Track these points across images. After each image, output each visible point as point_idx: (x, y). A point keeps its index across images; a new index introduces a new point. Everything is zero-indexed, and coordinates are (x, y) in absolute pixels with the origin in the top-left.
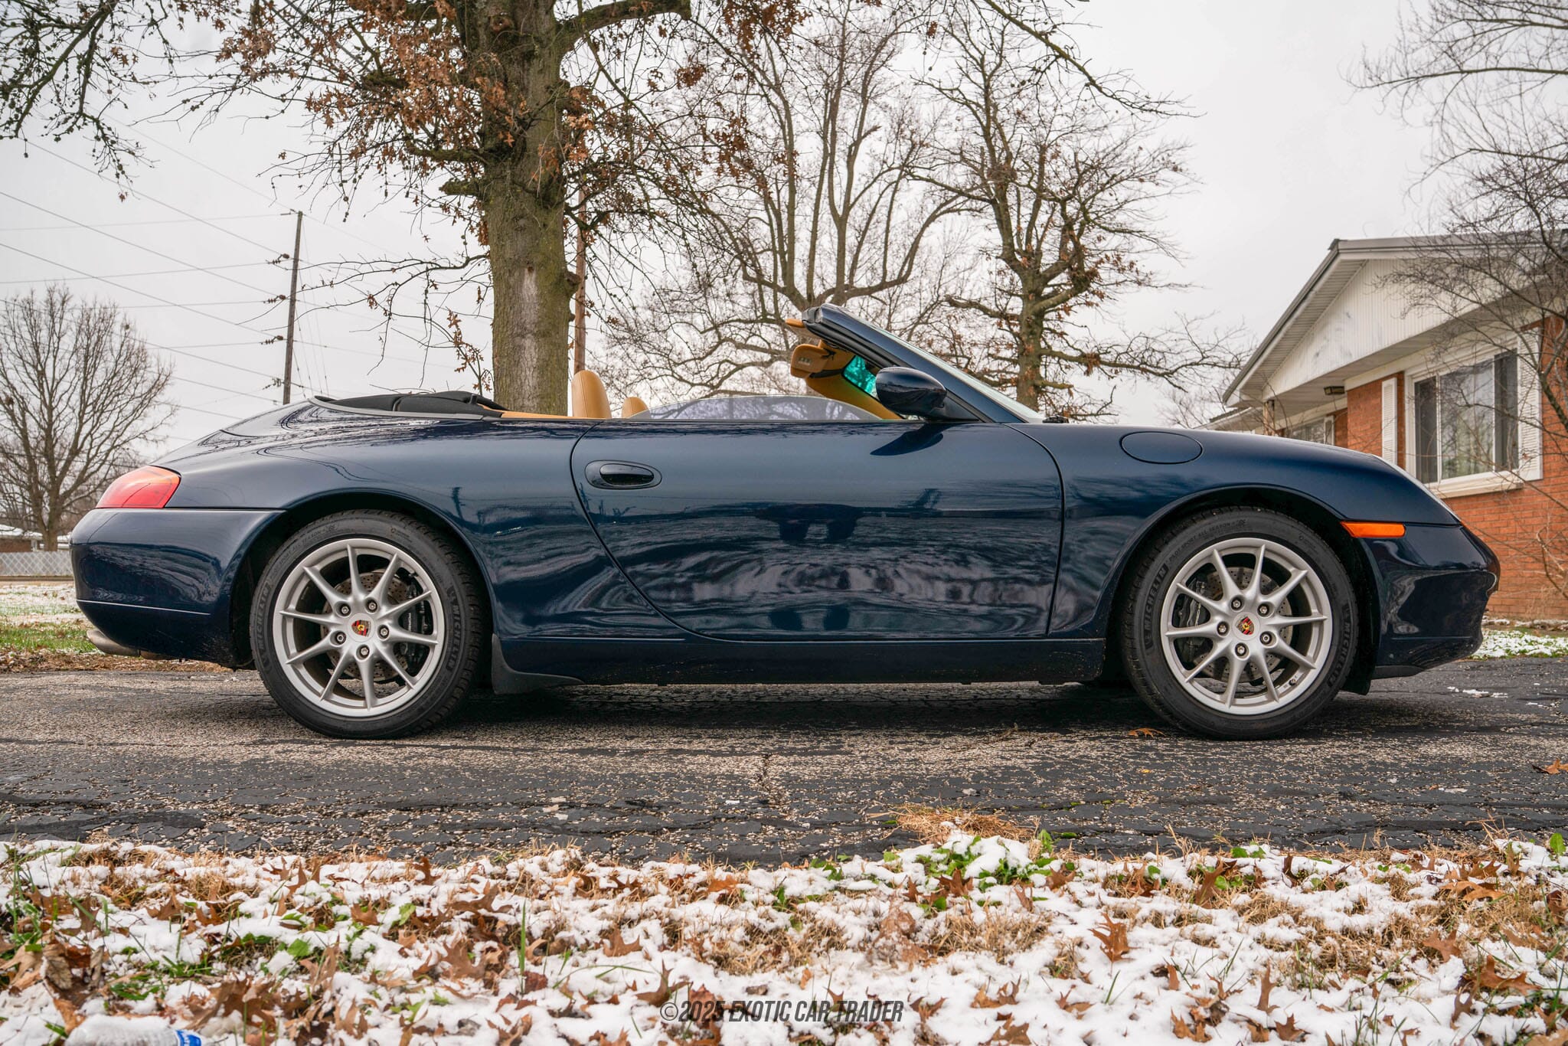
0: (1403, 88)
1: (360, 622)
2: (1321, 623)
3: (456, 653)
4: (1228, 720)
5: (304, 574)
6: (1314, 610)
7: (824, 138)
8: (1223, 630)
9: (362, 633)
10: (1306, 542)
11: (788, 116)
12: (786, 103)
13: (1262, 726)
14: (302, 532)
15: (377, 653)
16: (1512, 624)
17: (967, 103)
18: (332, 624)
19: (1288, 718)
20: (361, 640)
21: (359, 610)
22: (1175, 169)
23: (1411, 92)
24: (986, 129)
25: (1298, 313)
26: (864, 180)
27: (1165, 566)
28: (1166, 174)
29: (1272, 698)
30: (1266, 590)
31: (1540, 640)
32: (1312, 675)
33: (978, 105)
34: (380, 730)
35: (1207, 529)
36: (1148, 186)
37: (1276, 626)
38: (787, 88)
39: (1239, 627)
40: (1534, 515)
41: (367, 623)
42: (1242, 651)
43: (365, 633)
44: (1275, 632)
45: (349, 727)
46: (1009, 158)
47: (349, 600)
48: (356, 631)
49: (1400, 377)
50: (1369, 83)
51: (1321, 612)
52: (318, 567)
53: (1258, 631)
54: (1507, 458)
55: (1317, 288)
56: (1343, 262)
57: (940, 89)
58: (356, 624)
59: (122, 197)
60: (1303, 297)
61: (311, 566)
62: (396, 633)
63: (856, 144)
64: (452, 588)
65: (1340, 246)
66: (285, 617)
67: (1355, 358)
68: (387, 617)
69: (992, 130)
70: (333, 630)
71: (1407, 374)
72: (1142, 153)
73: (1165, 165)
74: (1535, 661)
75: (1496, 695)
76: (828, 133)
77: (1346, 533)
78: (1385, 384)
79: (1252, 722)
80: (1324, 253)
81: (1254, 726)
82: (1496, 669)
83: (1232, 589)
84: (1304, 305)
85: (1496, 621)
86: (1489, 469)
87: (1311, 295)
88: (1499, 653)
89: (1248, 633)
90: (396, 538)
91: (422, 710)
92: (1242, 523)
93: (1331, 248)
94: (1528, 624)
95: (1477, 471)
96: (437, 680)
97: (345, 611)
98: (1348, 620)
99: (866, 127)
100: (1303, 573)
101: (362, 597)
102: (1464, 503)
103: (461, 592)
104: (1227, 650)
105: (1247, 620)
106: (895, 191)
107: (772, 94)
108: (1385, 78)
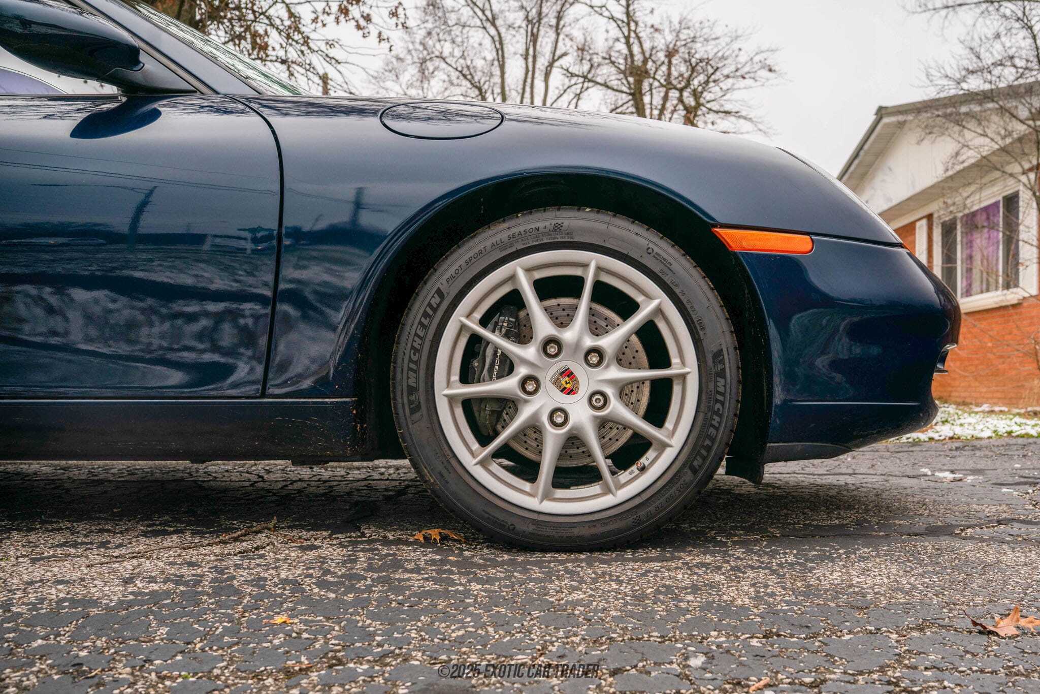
0: (944, 12)
2: (683, 377)
4: (535, 522)
6: (675, 360)
7: (526, 59)
8: (530, 387)
10: (657, 257)
11: (501, 43)
12: (499, 34)
13: (586, 532)
16: (1009, 411)
17: (612, 18)
19: (629, 521)
22: (770, 70)
23: (950, 16)
24: (627, 38)
25: (852, 168)
26: (557, 91)
27: (439, 292)
28: (764, 73)
29: (608, 491)
30: (596, 328)
31: (1028, 422)
32: (668, 456)
33: (623, 22)
35: (504, 236)
36: (748, 82)
37: (612, 382)
38: (499, 23)
39: (556, 382)
40: (1031, 324)
42: (559, 420)
44: (610, 391)
46: (645, 61)
49: (930, 217)
50: (919, 10)
51: (683, 363)
53: (584, 391)
54: (1011, 282)
55: (866, 147)
56: (887, 125)
57: (592, 7)
60: (856, 155)
63: (551, 65)
65: (883, 111)
67: (894, 203)
69: (632, 40)
71: (935, 216)
72: (741, 53)
73: (763, 67)
74: (1020, 441)
75: (970, 479)
76: (530, 55)
77: (720, 245)
78: (918, 224)
79: (573, 525)
80: (872, 118)
81: (576, 532)
82: (980, 449)
83: (543, 326)
84: (856, 162)
85: (997, 409)
86: (997, 289)
87: (862, 153)
88: (987, 433)
89: (571, 392)
92: (557, 228)
93: (876, 114)
94: (1023, 411)
95: (988, 290)
98: (722, 374)
99: (558, 53)
100: (654, 304)
102: (978, 316)
104: (535, 416)
105: (567, 373)
106: (578, 99)
107: (488, 25)
108: (930, 6)
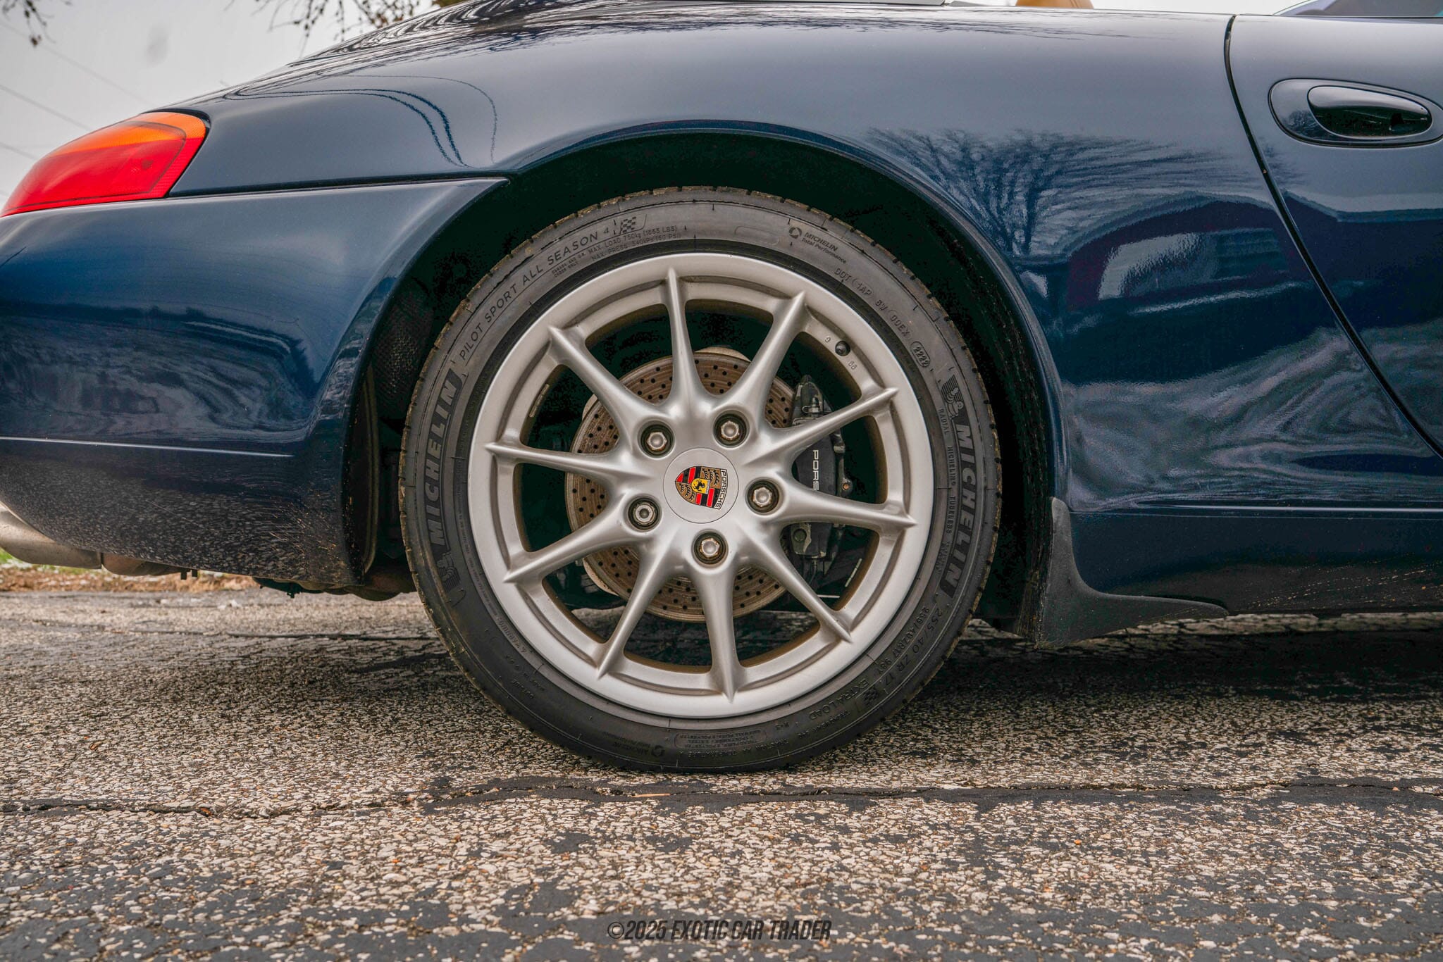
1: (697, 471)
3: (965, 547)
5: (550, 345)
9: (703, 500)
14: (542, 238)
15: (749, 548)
18: (625, 478)
20: (704, 518)
21: (694, 439)
34: (762, 751)
41: (716, 474)
43: (710, 499)
45: (682, 745)
47: (674, 412)
48: (687, 495)
52: (584, 330)
58: (686, 477)
59: (34, 42)
61: (567, 327)
62: (797, 497)
64: (952, 383)
66: (496, 458)
68: (772, 457)
70: (627, 493)
90: (801, 251)
91: (875, 694)
96: (914, 621)
97: (656, 441)
101: (708, 408)
103: (971, 390)
